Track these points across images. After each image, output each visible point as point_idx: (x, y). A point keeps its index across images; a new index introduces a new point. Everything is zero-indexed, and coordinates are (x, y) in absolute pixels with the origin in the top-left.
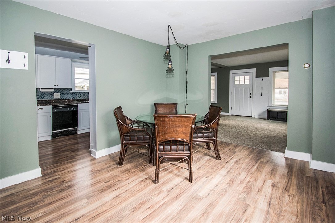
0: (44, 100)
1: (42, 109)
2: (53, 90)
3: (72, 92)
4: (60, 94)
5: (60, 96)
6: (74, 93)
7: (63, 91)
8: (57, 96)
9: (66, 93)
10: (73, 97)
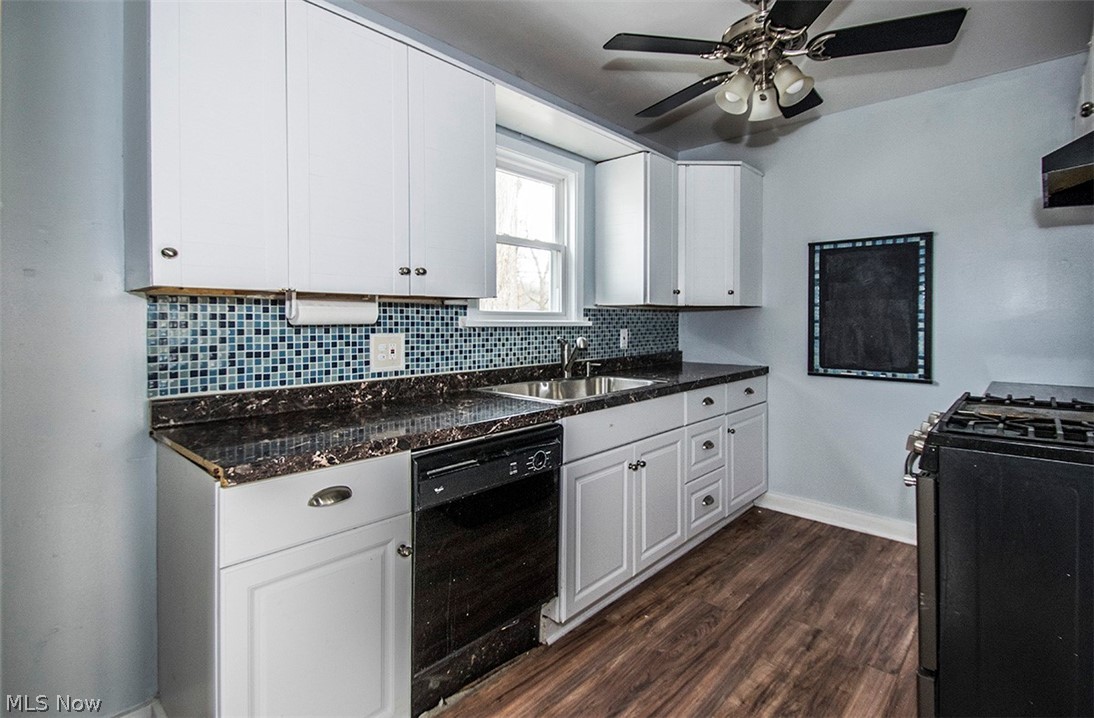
0: (312, 391)
1: (342, 494)
2: (369, 313)
3: (468, 320)
4: (402, 336)
5: (407, 355)
6: (477, 333)
7: (423, 318)
8: (388, 356)
9: (438, 330)
10: (474, 362)
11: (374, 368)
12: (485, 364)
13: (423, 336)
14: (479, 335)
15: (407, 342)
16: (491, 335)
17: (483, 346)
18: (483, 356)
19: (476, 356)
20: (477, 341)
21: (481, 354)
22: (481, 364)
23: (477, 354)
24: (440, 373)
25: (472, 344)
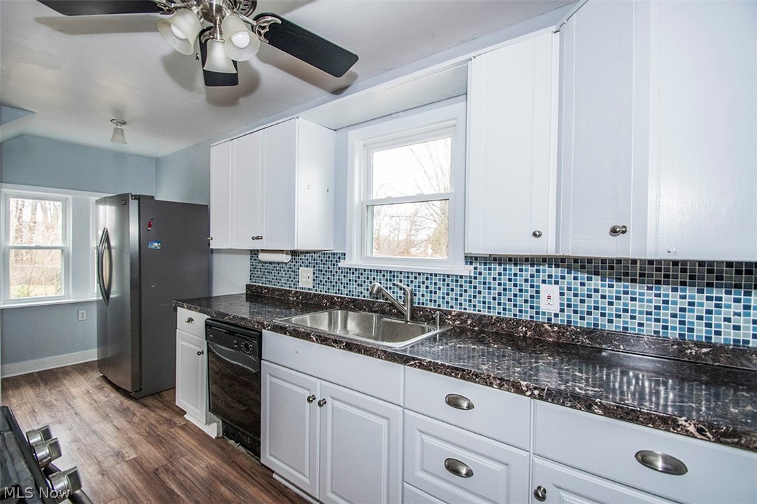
4: (312, 270)
5: (314, 280)
6: (351, 272)
7: (322, 260)
8: (306, 280)
9: (329, 268)
10: (350, 291)
11: (301, 285)
12: (357, 294)
13: (321, 271)
14: (353, 273)
15: (314, 273)
16: (362, 274)
17: (356, 281)
18: (356, 288)
19: (351, 287)
20: (351, 277)
21: (354, 286)
22: (354, 294)
23: (351, 286)
24: (330, 294)
25: (348, 279)
